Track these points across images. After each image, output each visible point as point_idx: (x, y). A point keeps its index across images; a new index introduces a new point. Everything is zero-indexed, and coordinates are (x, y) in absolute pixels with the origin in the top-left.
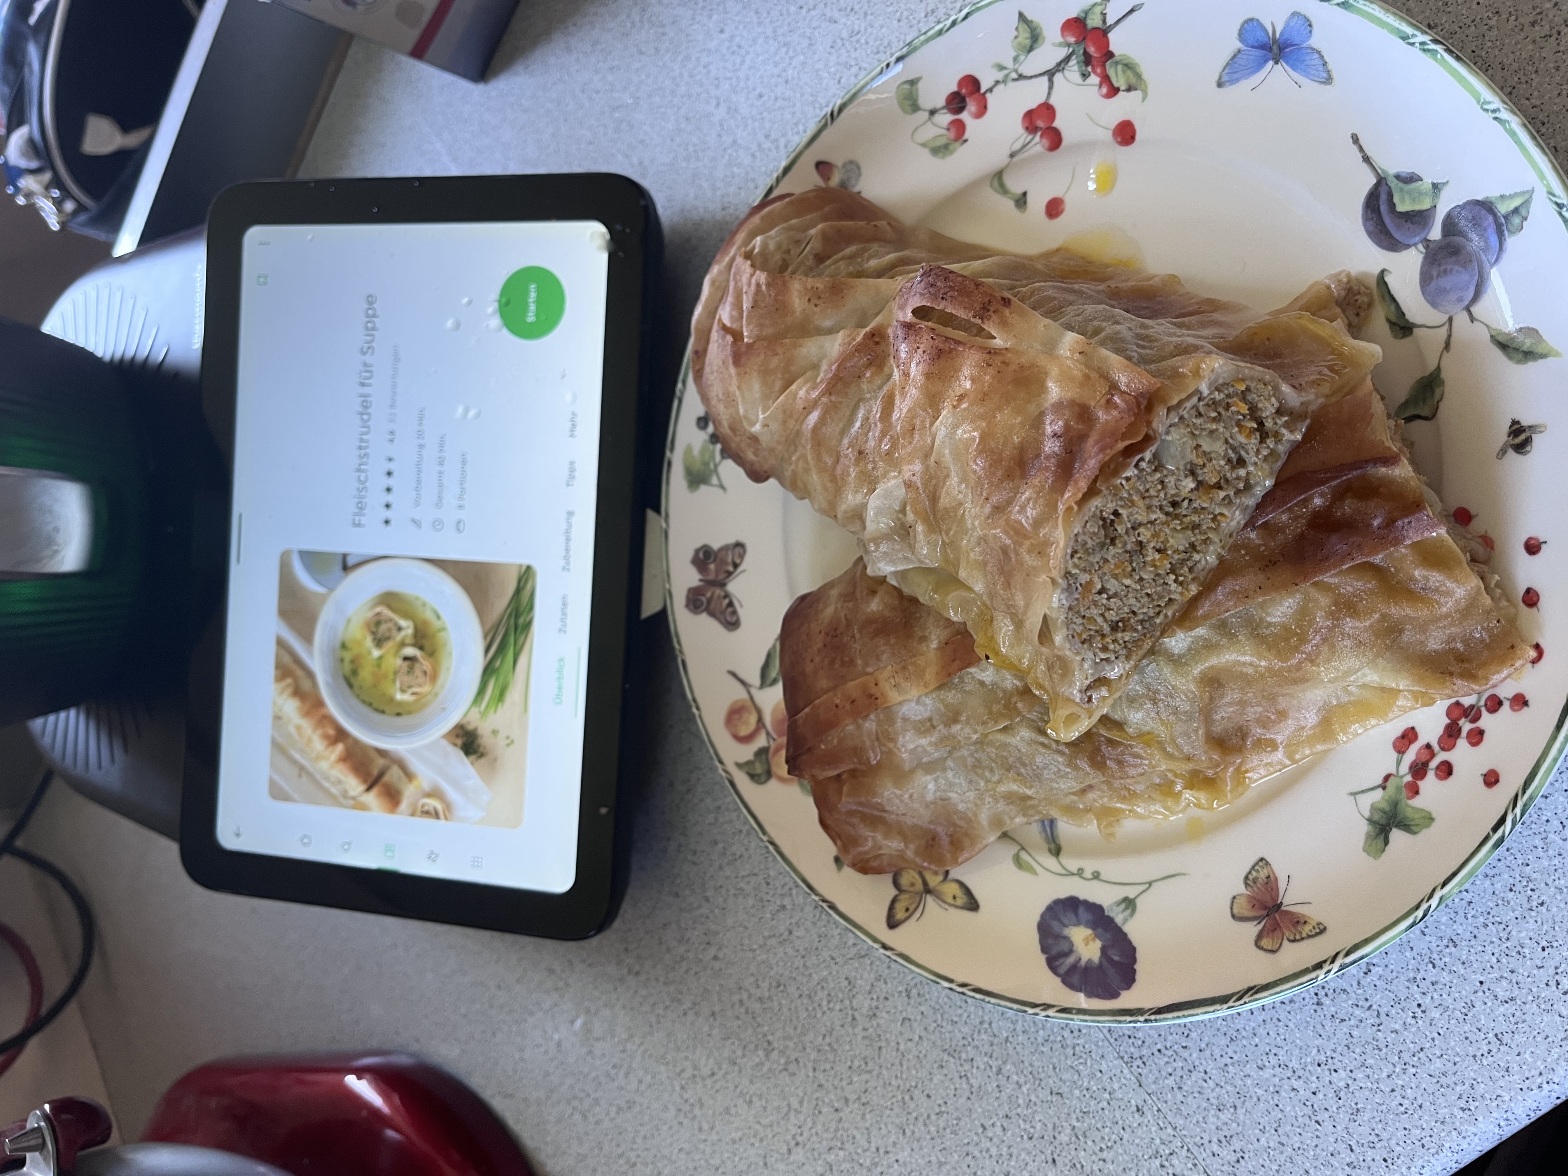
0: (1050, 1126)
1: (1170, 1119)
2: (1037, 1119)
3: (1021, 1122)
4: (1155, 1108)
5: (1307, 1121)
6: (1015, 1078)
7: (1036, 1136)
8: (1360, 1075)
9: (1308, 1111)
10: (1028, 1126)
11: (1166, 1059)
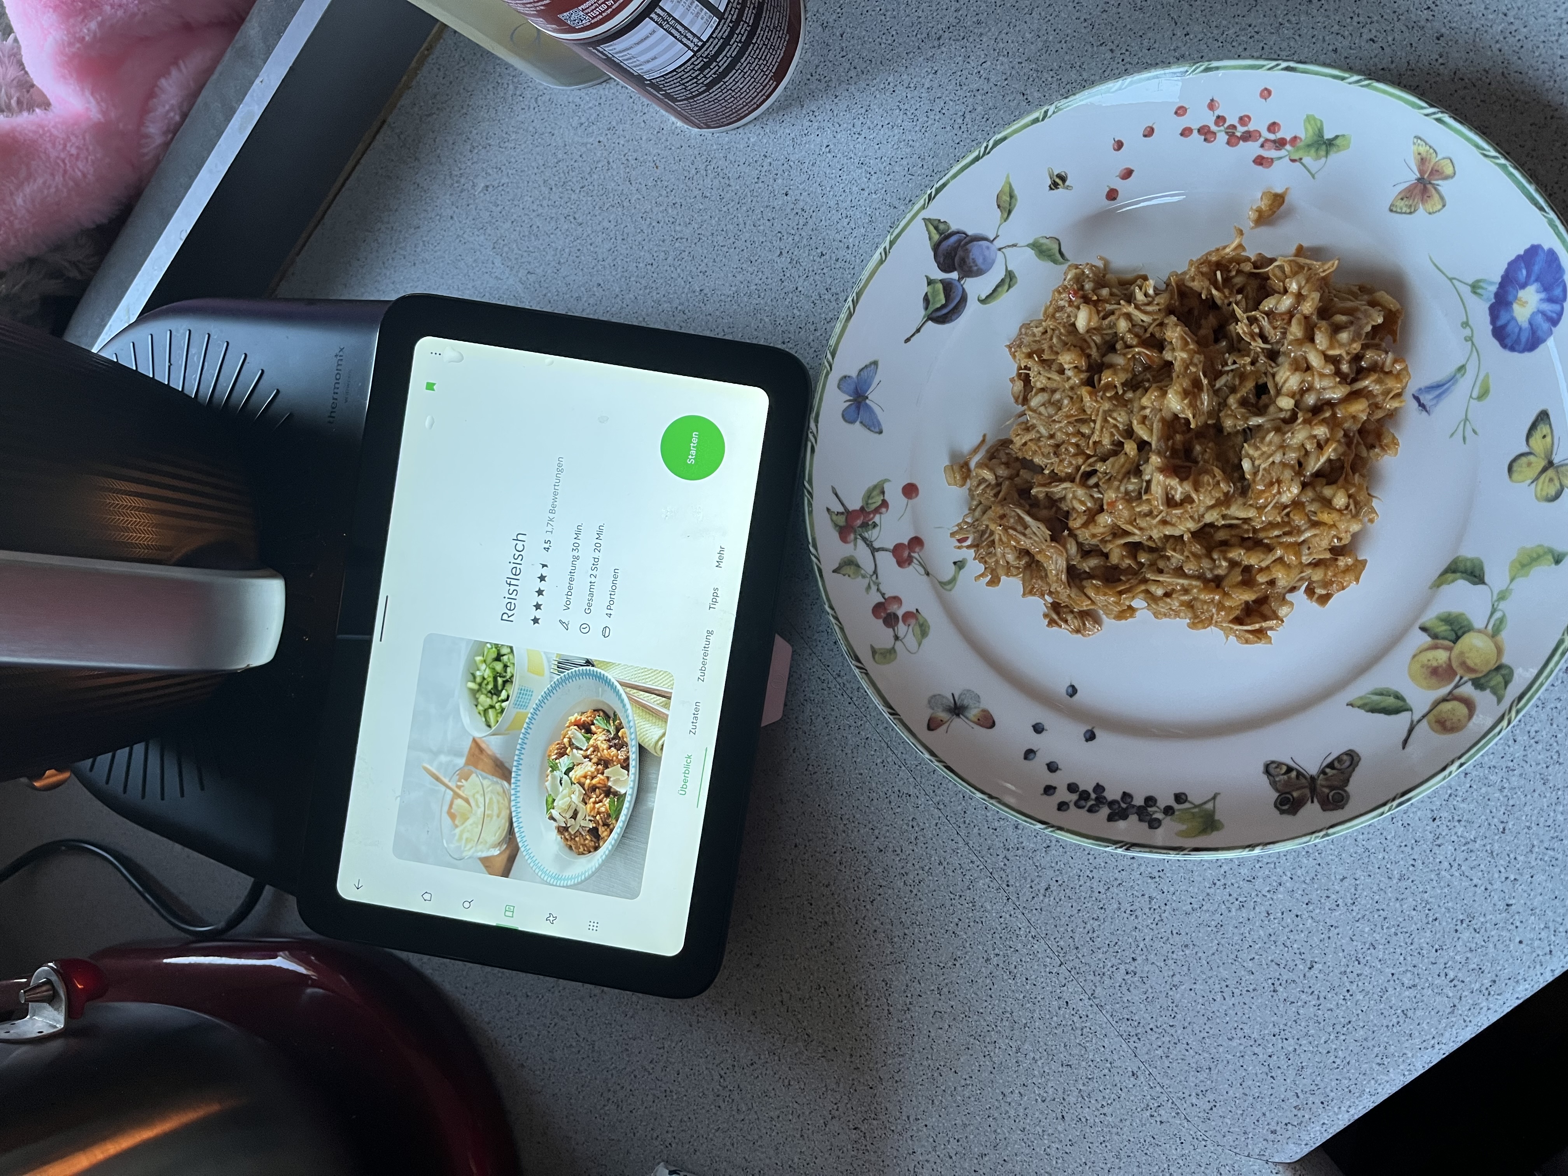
0: (1060, 1091)
1: (1159, 1080)
2: (1050, 1085)
3: (1036, 1089)
4: (1147, 1072)
5: (1265, 1076)
6: (1032, 1055)
7: (1048, 1099)
8: (1304, 1042)
9: (1266, 1069)
10: (1041, 1092)
11: (1157, 1035)
